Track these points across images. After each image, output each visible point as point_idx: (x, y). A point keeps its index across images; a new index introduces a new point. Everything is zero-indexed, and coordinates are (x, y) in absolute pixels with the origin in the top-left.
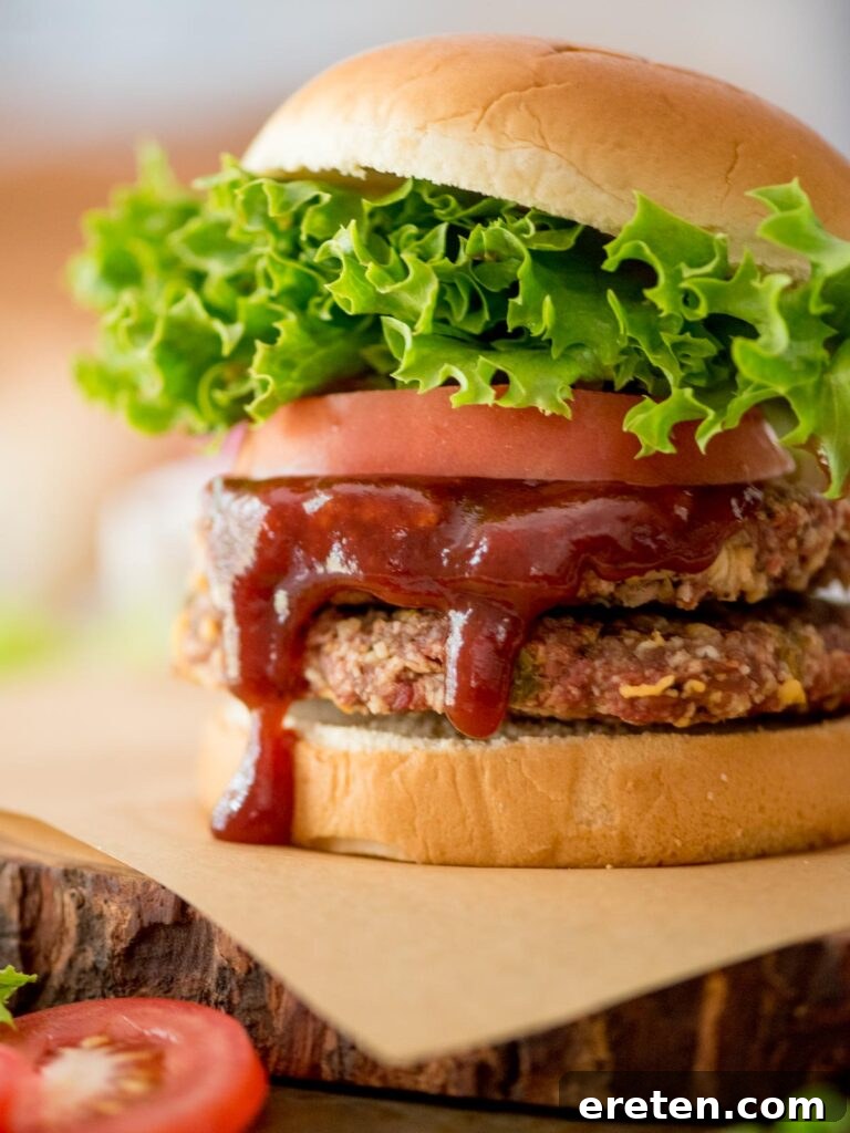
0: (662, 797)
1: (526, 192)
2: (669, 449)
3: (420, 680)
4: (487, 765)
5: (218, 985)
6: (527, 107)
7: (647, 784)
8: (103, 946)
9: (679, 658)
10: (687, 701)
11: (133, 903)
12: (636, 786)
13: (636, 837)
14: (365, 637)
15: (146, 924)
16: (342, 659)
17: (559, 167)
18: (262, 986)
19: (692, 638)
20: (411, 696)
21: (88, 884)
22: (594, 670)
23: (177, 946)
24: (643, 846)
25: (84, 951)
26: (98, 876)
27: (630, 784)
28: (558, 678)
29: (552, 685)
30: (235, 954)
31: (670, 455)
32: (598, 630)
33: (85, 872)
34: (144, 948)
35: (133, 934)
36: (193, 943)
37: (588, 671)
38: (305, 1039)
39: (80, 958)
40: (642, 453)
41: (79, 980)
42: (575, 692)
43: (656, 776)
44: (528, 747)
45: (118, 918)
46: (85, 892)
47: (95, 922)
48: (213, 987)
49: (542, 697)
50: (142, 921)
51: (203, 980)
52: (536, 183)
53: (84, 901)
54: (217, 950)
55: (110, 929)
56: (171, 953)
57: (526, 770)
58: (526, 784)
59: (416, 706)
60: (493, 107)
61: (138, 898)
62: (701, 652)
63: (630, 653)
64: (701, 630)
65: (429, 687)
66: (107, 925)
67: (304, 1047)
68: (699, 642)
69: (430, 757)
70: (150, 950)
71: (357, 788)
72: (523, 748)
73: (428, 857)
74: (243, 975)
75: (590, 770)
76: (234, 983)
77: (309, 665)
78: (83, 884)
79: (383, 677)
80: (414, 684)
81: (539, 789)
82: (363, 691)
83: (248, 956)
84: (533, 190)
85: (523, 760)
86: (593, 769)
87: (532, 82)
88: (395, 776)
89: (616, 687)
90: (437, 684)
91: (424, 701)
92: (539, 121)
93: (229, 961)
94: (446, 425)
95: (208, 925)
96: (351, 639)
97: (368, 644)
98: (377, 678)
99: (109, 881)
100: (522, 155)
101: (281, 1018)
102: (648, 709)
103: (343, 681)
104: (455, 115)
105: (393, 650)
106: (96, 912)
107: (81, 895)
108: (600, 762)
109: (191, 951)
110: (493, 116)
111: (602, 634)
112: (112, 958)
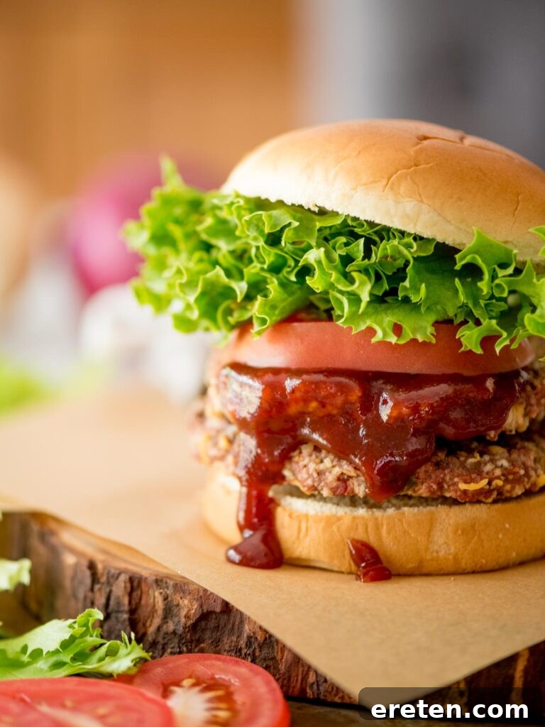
0: (476, 538)
1: (412, 225)
2: (479, 351)
3: (351, 480)
4: (385, 522)
5: (247, 645)
6: (411, 178)
7: (468, 531)
8: (179, 622)
9: (489, 467)
10: (493, 490)
11: (198, 600)
12: (462, 532)
13: (462, 559)
14: (318, 454)
15: (205, 611)
16: (305, 466)
17: (428, 212)
18: (273, 646)
19: (493, 455)
20: (346, 488)
21: (171, 588)
22: (445, 475)
23: (222, 623)
24: (466, 563)
25: (167, 622)
26: (176, 584)
27: (460, 532)
28: (426, 479)
29: (422, 483)
30: (258, 630)
31: (480, 355)
32: (445, 452)
33: (168, 581)
34: (203, 623)
35: (197, 616)
36: (231, 622)
37: (442, 476)
38: (297, 676)
39: (165, 627)
40: (463, 349)
41: (164, 638)
42: (435, 487)
43: (473, 526)
44: (406, 513)
45: (188, 608)
46: (168, 592)
47: (174, 608)
48: (244, 646)
49: (416, 489)
50: (203, 610)
51: (237, 642)
52: (417, 221)
53: (168, 596)
54: (247, 627)
55: (183, 613)
56: (218, 626)
57: (405, 525)
58: (405, 532)
59: (348, 493)
60: (392, 178)
61: (201, 597)
62: (499, 463)
63: (463, 465)
64: (497, 450)
65: (356, 484)
66: (182, 611)
67: (297, 680)
68: (498, 457)
69: (354, 518)
70: (206, 625)
71: (313, 533)
72: (404, 514)
73: (351, 570)
74: (262, 641)
75: (438, 524)
76: (256, 644)
77: (286, 468)
78: (167, 588)
79: (331, 478)
80: (348, 482)
81: (412, 535)
82: (318, 485)
83: (266, 631)
84: (415, 225)
85: (404, 520)
86: (440, 523)
87: (413, 164)
88: (335, 528)
89: (455, 484)
90: (360, 482)
91: (353, 491)
92: (418, 186)
93: (254, 633)
94: (363, 342)
95: (241, 613)
96: (310, 455)
97: (320, 458)
98: (327, 478)
99: (183, 588)
100: (409, 205)
101: (284, 665)
102: (473, 495)
103: (307, 479)
104: (372, 182)
105: (335, 463)
106: (175, 603)
107: (166, 593)
108: (444, 520)
109: (230, 626)
110: (393, 184)
111: (447, 455)
112: (185, 628)
